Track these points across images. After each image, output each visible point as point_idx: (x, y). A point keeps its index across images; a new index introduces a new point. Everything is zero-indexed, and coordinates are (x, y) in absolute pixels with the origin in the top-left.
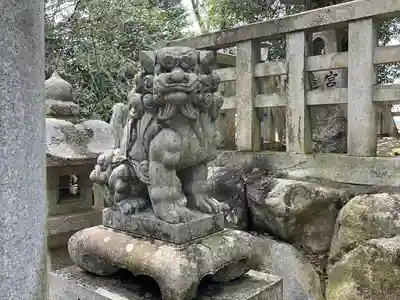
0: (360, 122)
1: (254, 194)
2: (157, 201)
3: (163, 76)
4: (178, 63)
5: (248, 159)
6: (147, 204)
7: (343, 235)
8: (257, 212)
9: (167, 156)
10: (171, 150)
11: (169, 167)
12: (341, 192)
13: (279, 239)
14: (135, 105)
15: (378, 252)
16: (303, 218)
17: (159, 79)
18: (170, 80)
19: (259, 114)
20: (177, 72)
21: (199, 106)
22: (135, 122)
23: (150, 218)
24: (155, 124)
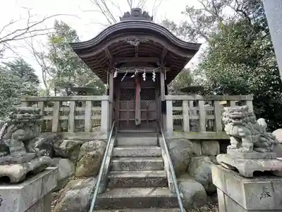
0: (88, 124)
1: (56, 145)
2: (13, 151)
3: (21, 115)
4: (27, 112)
5: (55, 135)
6: (9, 153)
7: (82, 153)
8: (56, 150)
9: (20, 137)
10: (22, 135)
11: (20, 140)
12: (82, 142)
13: (63, 157)
14: (8, 122)
15: (89, 155)
16: (71, 150)
17: (19, 116)
18: (23, 116)
19: (60, 121)
20: (26, 114)
21: (34, 123)
22: (7, 127)
23: (9, 157)
24: (16, 128)
